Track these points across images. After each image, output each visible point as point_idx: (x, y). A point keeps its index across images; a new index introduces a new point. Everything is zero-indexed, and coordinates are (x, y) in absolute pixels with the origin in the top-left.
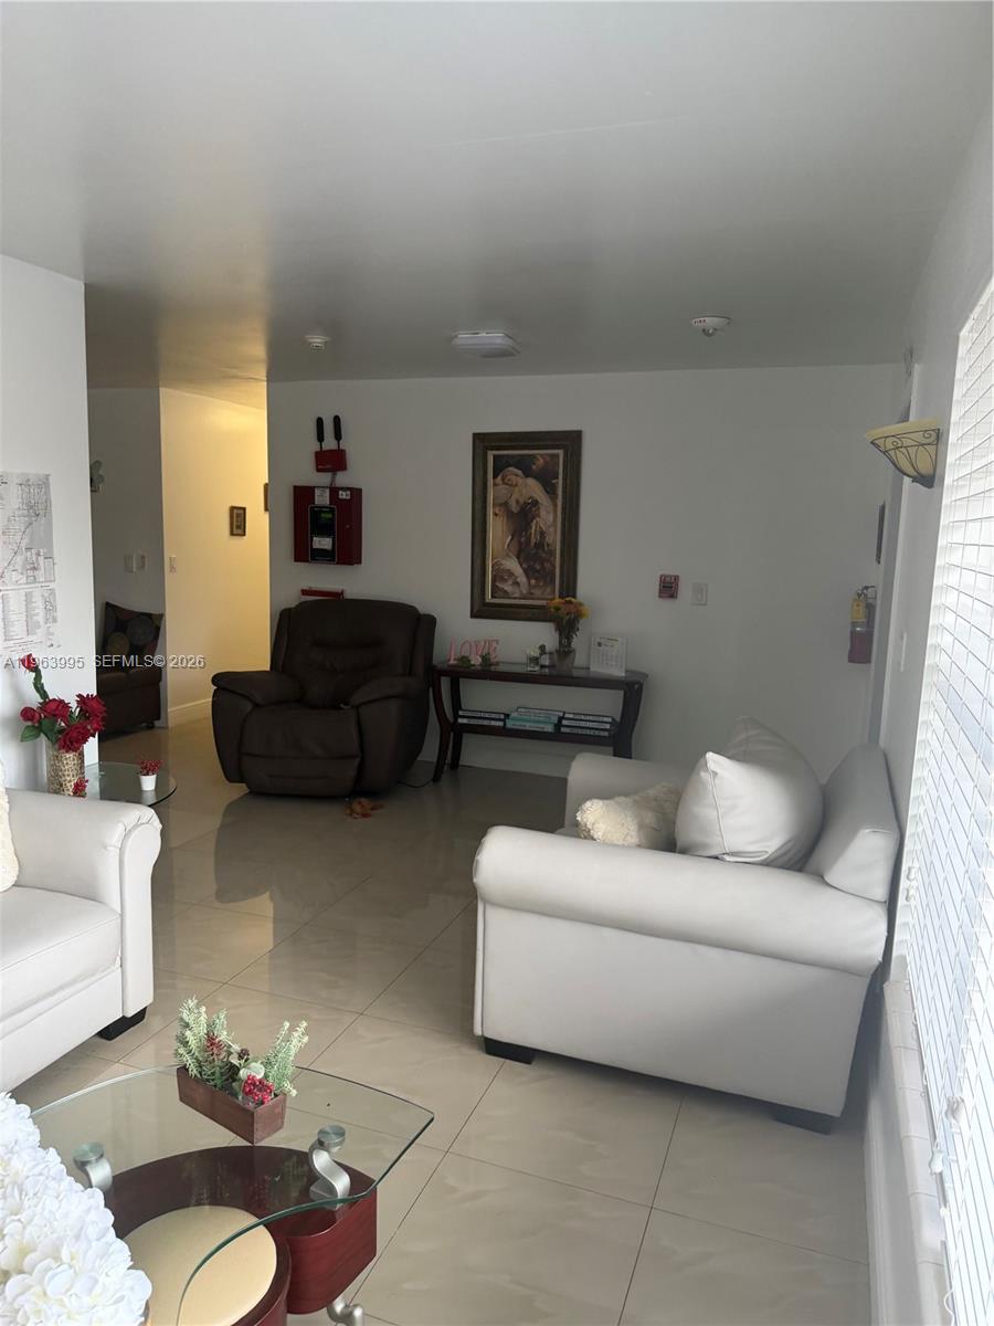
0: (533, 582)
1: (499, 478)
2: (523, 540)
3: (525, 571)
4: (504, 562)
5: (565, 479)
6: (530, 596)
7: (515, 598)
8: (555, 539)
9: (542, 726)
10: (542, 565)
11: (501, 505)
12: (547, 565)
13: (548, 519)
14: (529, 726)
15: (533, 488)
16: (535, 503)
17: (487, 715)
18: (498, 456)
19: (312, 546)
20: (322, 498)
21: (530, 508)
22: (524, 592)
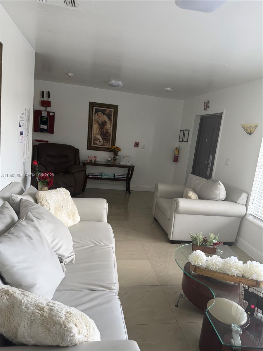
0: (104, 141)
1: (97, 114)
2: (102, 131)
3: (102, 138)
4: (97, 136)
5: (114, 117)
6: (103, 145)
7: (99, 145)
8: (111, 131)
9: (110, 177)
10: (107, 137)
11: (96, 121)
13: (109, 126)
14: (107, 177)
15: (105, 118)
16: (106, 122)
17: (97, 175)
18: (96, 109)
19: (40, 127)
20: (44, 114)
21: (104, 123)
22: (102, 144)
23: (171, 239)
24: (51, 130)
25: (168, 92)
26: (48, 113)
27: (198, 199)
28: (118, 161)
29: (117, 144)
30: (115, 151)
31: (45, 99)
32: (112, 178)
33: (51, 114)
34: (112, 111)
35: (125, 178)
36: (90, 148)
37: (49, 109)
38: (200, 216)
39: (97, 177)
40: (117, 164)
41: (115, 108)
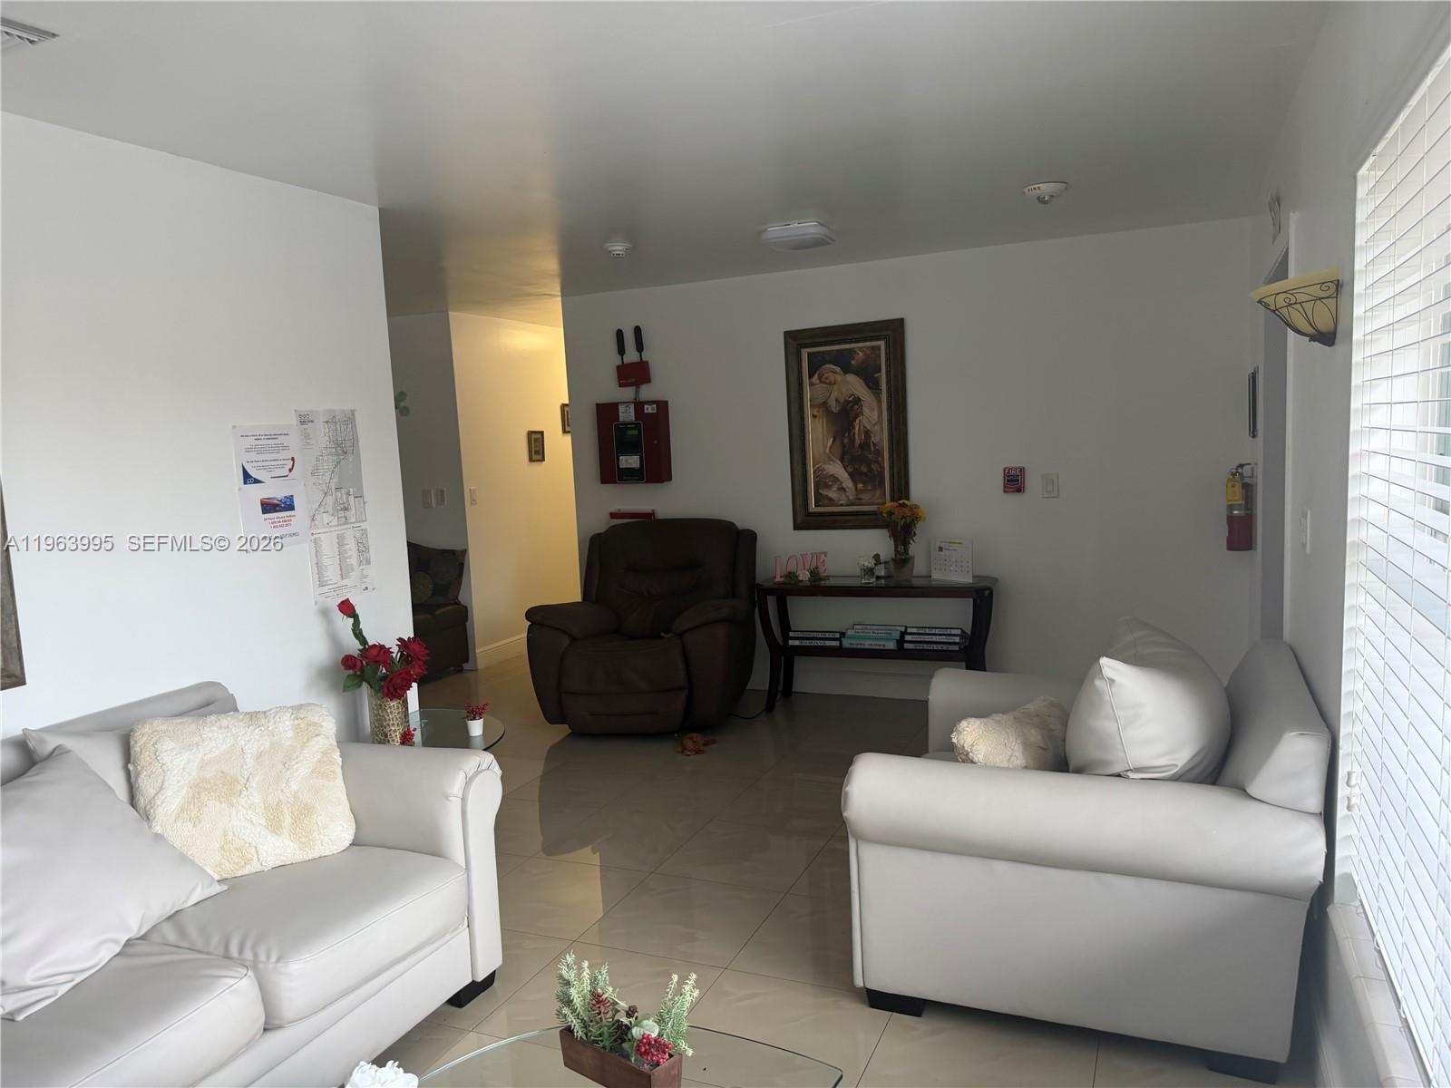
0: (860, 486)
1: (816, 376)
2: (846, 441)
3: (851, 475)
4: (826, 467)
5: (888, 373)
6: (858, 501)
7: (841, 505)
8: (882, 437)
9: (881, 643)
10: (870, 467)
11: (819, 406)
12: (874, 467)
13: (873, 417)
14: (867, 644)
15: (854, 385)
16: (857, 400)
17: (820, 635)
18: (813, 353)
19: (618, 466)
20: (627, 414)
21: (852, 407)
22: (851, 498)
23: (859, 982)
24: (657, 469)
25: (1045, 202)
26: (639, 405)
28: (919, 567)
31: (631, 356)
32: (891, 645)
33: (649, 409)
34: (878, 348)
35: (956, 648)
36: (806, 520)
37: (647, 392)
40: (916, 582)
41: (892, 332)
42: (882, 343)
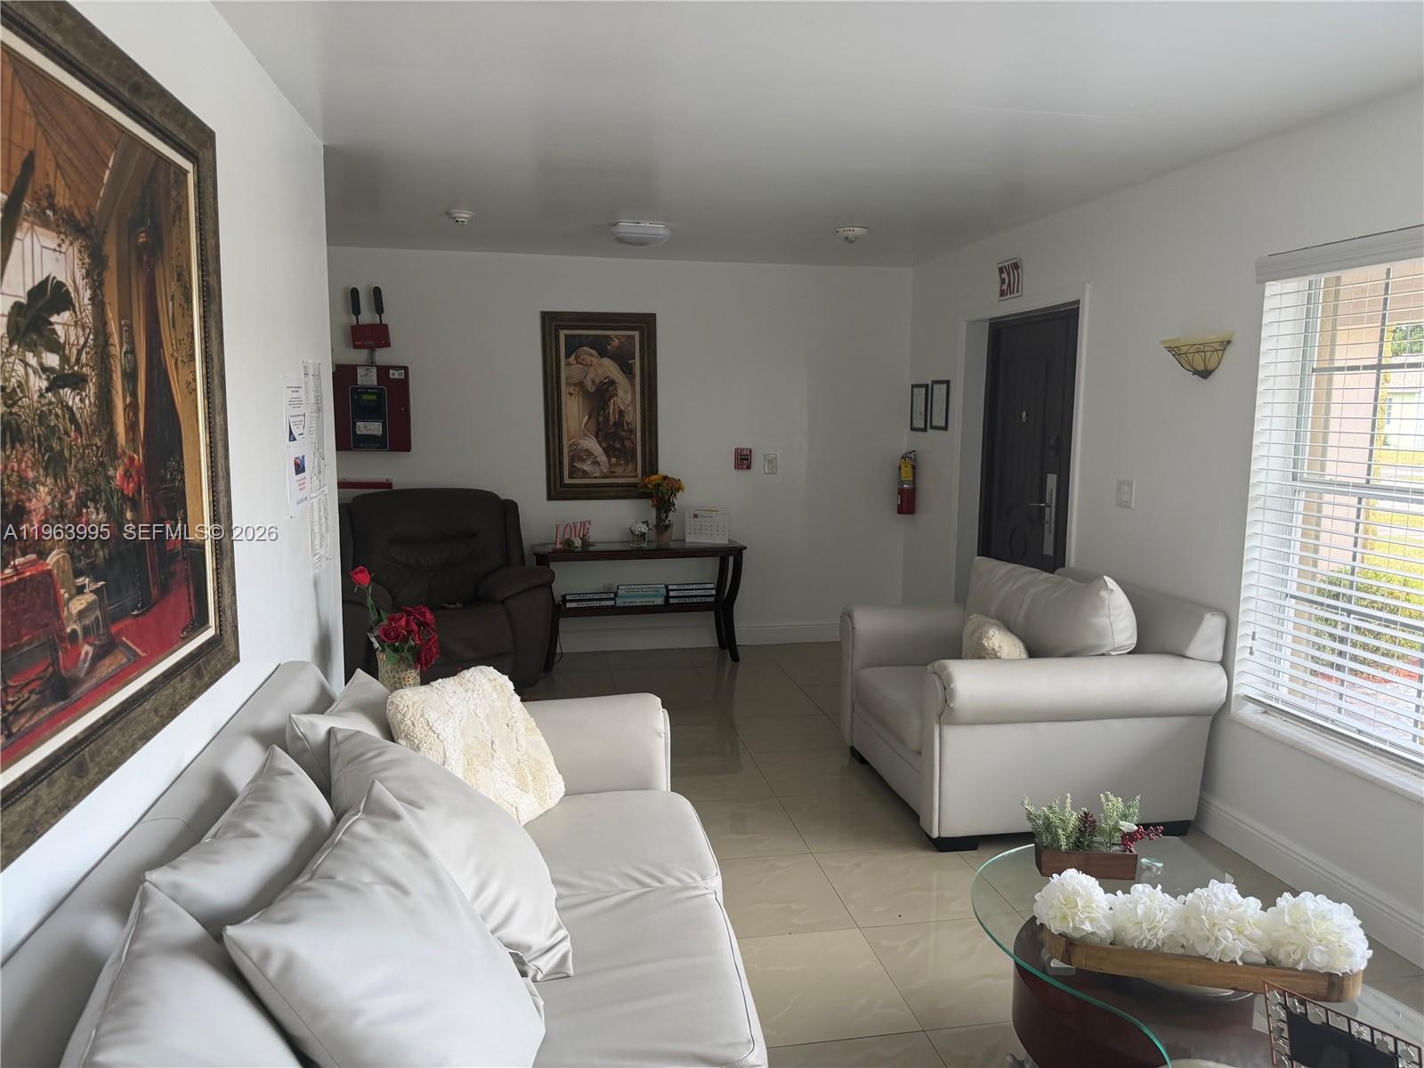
0: (614, 460)
1: (573, 356)
2: (601, 419)
3: (605, 450)
4: (581, 442)
5: (642, 359)
6: (612, 474)
7: (595, 477)
8: (635, 417)
9: (652, 599)
10: (623, 444)
11: (575, 385)
12: (627, 443)
13: (626, 398)
14: (638, 602)
15: (609, 368)
16: (612, 383)
17: (596, 596)
18: (571, 335)
19: (355, 432)
20: (368, 378)
21: (608, 388)
22: (605, 471)
23: (935, 834)
24: (398, 439)
25: (851, 242)
26: (383, 371)
27: (1024, 655)
28: (675, 533)
29: (666, 466)
30: (661, 495)
31: (367, 317)
32: (660, 601)
33: (395, 375)
34: (633, 337)
35: (712, 599)
36: (557, 490)
37: (382, 356)
38: (1043, 726)
39: (596, 604)
40: (673, 545)
41: (645, 324)
42: (636, 334)
